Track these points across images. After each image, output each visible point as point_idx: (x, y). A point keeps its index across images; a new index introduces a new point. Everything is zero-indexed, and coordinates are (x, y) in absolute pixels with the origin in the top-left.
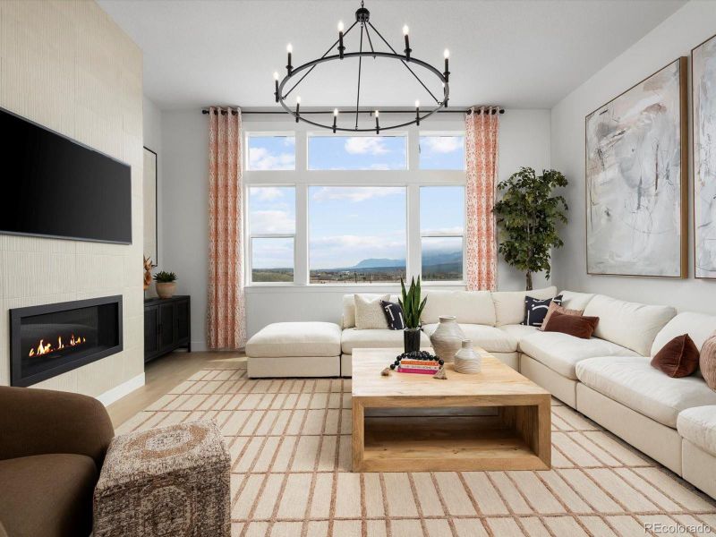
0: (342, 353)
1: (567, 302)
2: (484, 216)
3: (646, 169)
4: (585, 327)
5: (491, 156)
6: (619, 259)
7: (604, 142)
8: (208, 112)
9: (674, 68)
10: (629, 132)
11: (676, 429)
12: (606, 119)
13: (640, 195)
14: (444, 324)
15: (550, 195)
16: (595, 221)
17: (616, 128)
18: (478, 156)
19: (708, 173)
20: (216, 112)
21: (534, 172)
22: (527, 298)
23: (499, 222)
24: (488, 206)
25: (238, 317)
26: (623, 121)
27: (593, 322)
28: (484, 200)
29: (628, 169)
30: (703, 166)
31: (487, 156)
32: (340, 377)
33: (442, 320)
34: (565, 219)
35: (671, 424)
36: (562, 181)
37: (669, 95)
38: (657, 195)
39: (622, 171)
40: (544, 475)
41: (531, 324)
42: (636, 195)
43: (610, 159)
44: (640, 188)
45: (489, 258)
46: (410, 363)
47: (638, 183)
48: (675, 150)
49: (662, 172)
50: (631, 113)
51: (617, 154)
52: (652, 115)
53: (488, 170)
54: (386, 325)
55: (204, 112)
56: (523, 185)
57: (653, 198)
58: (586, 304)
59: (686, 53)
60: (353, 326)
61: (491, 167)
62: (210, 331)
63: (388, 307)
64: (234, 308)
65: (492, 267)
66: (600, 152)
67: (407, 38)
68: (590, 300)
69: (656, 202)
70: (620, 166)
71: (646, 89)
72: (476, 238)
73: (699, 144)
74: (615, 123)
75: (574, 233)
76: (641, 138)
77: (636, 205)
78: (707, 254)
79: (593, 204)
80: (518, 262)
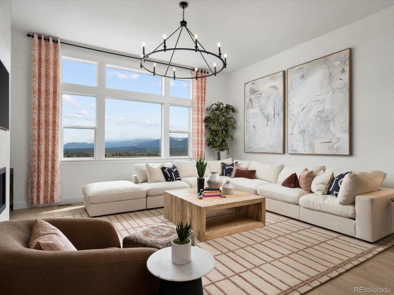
0: (147, 196)
1: (240, 164)
2: (200, 123)
3: (270, 111)
4: (250, 174)
5: (203, 94)
6: (258, 146)
7: (253, 96)
8: (33, 36)
9: (281, 74)
10: (263, 95)
11: (299, 205)
12: (254, 86)
13: (268, 121)
14: (213, 175)
15: (229, 116)
16: (248, 129)
17: (258, 92)
18: (198, 93)
19: (292, 115)
20: (40, 38)
21: (223, 104)
22: (222, 163)
23: (206, 127)
24: (202, 118)
25: (57, 181)
26: (261, 89)
27: (254, 172)
28: (200, 116)
29: (263, 109)
30: (291, 113)
31: (202, 94)
32: (146, 209)
33: (213, 173)
34: (234, 128)
35: (297, 203)
36: (233, 110)
37: (279, 83)
38: (274, 121)
39: (261, 110)
40: (265, 227)
41: (226, 175)
42: (266, 120)
43: (255, 104)
44: (268, 118)
45: (202, 144)
46: (208, 193)
47: (267, 115)
48: (281, 105)
49: (276, 113)
50: (265, 86)
51: (258, 103)
52: (273, 90)
53: (202, 101)
54: (164, 179)
55: (29, 35)
56: (217, 110)
57: (273, 123)
58: (249, 165)
59: (286, 70)
60: (146, 181)
61: (203, 99)
62: (32, 193)
63: (166, 170)
64: (53, 175)
65: (203, 149)
66: (251, 100)
67: (219, 48)
68: (250, 163)
69: (274, 124)
70: (260, 107)
71: (271, 79)
72: (196, 134)
73: (290, 105)
74: (257, 90)
75: (238, 134)
76: (268, 98)
77: (266, 125)
78: (292, 145)
79: (247, 121)
80: (214, 147)
